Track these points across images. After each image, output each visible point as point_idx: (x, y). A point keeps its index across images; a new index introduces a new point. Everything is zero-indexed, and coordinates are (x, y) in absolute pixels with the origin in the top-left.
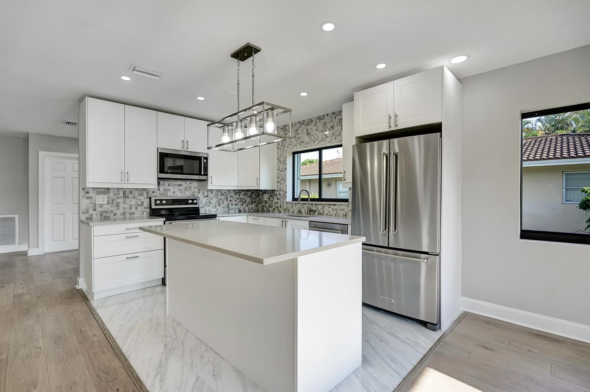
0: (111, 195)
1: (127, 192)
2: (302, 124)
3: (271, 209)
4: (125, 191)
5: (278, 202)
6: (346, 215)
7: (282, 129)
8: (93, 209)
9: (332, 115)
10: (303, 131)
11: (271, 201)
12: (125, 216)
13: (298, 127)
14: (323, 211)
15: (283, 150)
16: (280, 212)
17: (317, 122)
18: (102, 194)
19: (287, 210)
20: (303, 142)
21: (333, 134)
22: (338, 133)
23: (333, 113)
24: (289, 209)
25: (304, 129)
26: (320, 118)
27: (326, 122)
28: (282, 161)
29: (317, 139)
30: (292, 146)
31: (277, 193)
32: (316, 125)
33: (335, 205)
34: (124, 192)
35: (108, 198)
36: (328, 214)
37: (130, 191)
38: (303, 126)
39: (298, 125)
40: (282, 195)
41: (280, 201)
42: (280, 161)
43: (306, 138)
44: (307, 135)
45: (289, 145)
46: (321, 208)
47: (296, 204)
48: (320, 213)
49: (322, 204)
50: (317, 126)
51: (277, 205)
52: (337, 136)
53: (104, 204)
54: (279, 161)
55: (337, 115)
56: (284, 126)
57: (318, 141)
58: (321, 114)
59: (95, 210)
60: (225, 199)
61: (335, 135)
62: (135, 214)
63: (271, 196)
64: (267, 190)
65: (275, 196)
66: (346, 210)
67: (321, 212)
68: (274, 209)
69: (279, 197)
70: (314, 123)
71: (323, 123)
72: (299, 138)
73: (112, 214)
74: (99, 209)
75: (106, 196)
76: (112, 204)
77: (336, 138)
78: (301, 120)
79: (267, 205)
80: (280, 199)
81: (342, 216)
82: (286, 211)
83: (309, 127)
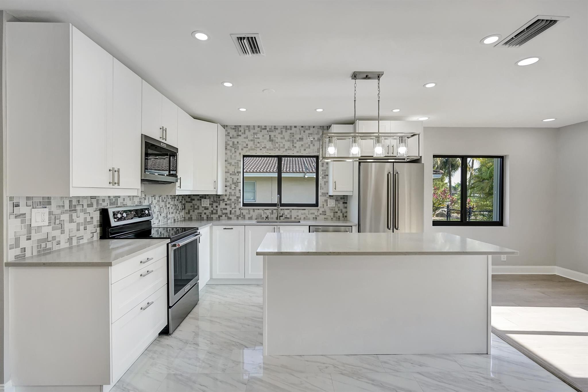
0: (53, 207)
1: (74, 203)
2: (263, 129)
3: (214, 216)
4: (72, 200)
5: (227, 208)
6: (316, 218)
7: (233, 129)
8: (27, 236)
9: (301, 128)
10: (265, 137)
11: (214, 207)
12: (72, 244)
13: (258, 131)
14: (291, 216)
15: (235, 152)
16: (229, 218)
17: (282, 131)
18: (40, 207)
19: (242, 216)
20: (265, 148)
21: (302, 145)
22: (307, 145)
23: (302, 127)
24: (245, 215)
25: (265, 134)
26: (286, 128)
27: (294, 133)
28: (233, 163)
29: (284, 147)
30: (249, 149)
31: (226, 198)
32: (281, 133)
33: (305, 209)
34: (70, 201)
35: (50, 213)
36: (296, 218)
37: (77, 200)
38: (264, 132)
39: (257, 129)
40: (233, 200)
41: (231, 207)
42: (230, 164)
43: (269, 145)
44: (270, 141)
45: (244, 147)
46: (288, 213)
47: (255, 210)
48: (287, 218)
49: (289, 209)
50: (282, 135)
51: (224, 211)
52: (306, 148)
53: (44, 226)
54: (228, 163)
55: (307, 129)
56: (235, 126)
57: (284, 150)
58: (288, 125)
59: (29, 239)
60: (164, 207)
61: (304, 146)
62: (83, 239)
63: (214, 202)
64: (208, 195)
65: (221, 202)
66: (316, 214)
67: (288, 216)
68: (220, 216)
69: (228, 202)
70: (279, 131)
71: (290, 133)
72: (259, 143)
73: (55, 242)
74: (35, 237)
75: (46, 210)
76: (55, 223)
77: (305, 150)
78: (263, 124)
79: (208, 212)
80: (230, 205)
81: (312, 218)
82: (239, 218)
83: (272, 134)
